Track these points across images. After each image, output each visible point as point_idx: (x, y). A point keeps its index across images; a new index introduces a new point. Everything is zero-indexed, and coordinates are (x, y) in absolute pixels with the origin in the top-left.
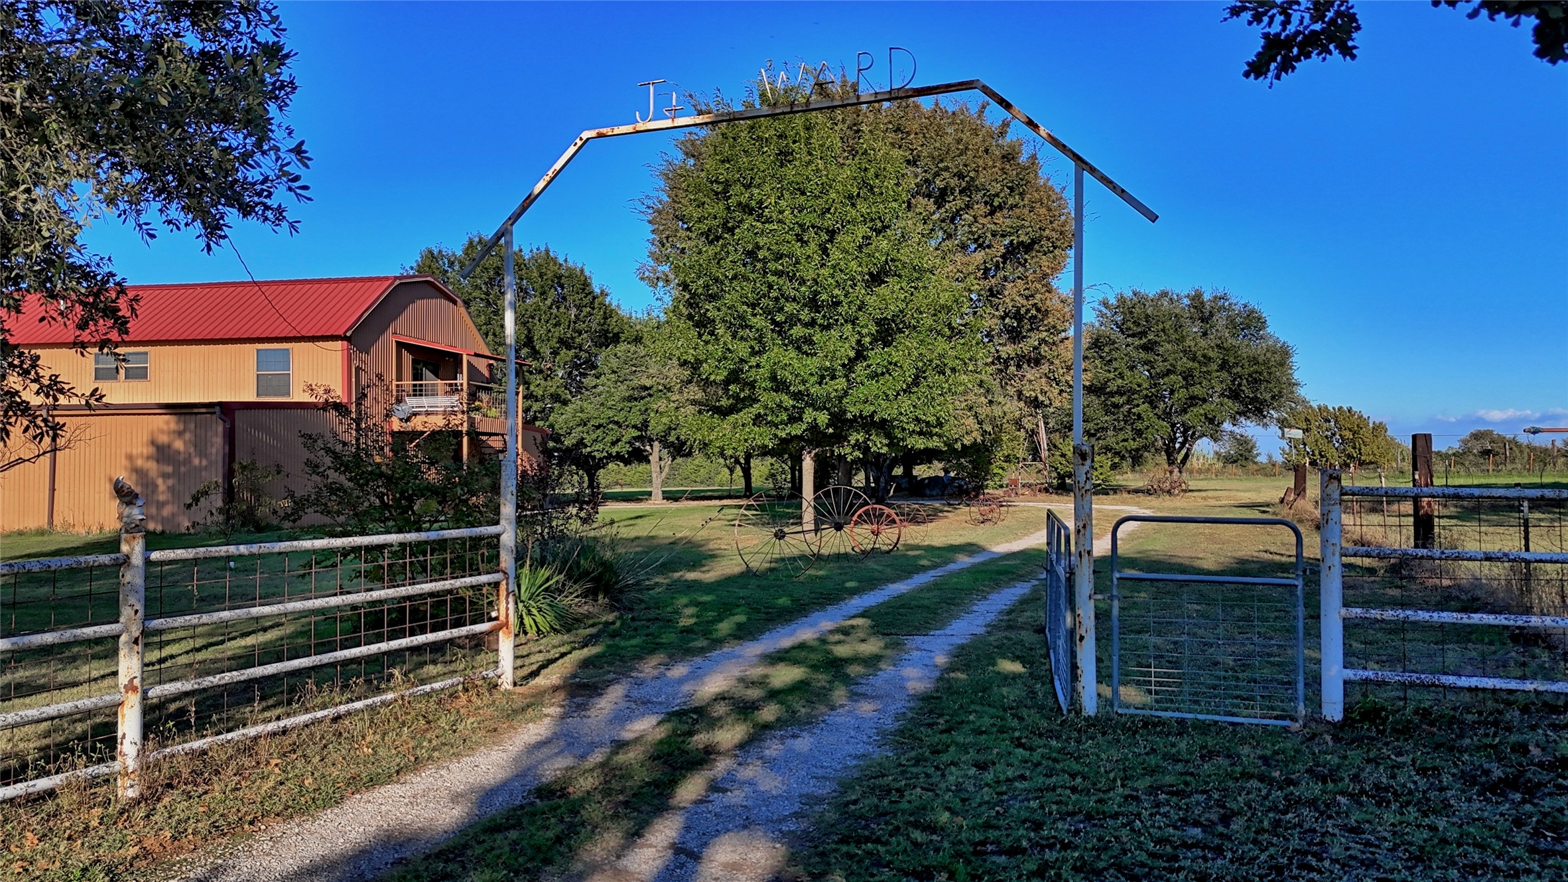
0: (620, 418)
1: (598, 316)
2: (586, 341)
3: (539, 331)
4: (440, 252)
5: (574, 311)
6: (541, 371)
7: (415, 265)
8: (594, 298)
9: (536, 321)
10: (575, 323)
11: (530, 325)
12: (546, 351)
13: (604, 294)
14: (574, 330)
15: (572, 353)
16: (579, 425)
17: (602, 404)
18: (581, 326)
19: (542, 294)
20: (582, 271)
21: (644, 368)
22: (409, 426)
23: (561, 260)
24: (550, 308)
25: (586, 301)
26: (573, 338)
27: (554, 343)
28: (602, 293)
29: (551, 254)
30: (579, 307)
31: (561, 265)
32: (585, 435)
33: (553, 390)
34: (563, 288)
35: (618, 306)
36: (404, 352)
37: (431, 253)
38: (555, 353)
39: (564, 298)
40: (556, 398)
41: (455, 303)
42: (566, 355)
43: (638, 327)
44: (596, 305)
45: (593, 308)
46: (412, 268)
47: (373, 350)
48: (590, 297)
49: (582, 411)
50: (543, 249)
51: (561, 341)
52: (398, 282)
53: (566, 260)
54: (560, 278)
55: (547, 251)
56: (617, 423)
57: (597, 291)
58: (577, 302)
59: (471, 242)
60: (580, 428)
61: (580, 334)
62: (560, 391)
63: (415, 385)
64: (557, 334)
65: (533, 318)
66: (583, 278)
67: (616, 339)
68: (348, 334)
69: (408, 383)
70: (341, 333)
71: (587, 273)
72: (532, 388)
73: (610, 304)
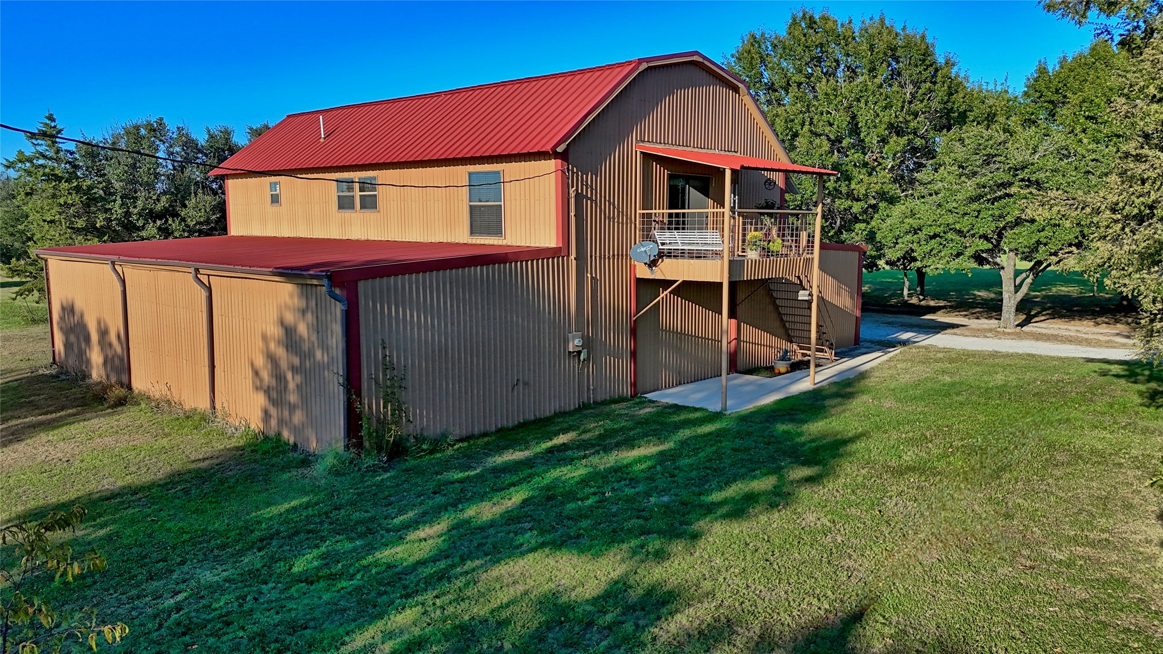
0: (964, 224)
1: (941, 92)
2: (922, 124)
3: (864, 117)
4: (763, 35)
5: (910, 89)
6: (865, 165)
7: (734, 52)
8: (937, 70)
9: (862, 105)
10: (910, 102)
11: (854, 109)
12: (872, 140)
13: (949, 63)
14: (909, 113)
15: (903, 140)
16: (907, 233)
17: (940, 205)
18: (917, 106)
19: (870, 71)
20: (923, 38)
21: (1002, 159)
22: (657, 274)
23: (898, 29)
24: (881, 86)
25: (926, 74)
26: (907, 122)
27: (882, 130)
28: (947, 63)
29: (887, 22)
30: (917, 84)
31: (897, 35)
32: (915, 246)
33: (878, 187)
34: (898, 62)
35: (966, 78)
36: (656, 167)
37: (753, 37)
38: (884, 141)
39: (899, 74)
40: (882, 196)
41: (736, 90)
42: (897, 143)
43: (990, 102)
44: (939, 79)
45: (935, 83)
46: (733, 56)
47: (605, 168)
48: (931, 69)
49: (913, 214)
50: (877, 18)
51: (891, 126)
52: (644, 66)
53: (904, 29)
54: (894, 49)
55: (882, 21)
56: (960, 232)
57: (941, 60)
58: (915, 77)
59: (794, 19)
60: (909, 237)
61: (916, 115)
62: (886, 188)
63: (670, 215)
64: (886, 119)
65: (858, 100)
66: (923, 47)
67: (962, 118)
68: (560, 149)
69: (661, 212)
70: (548, 148)
71: (929, 40)
72: (853, 186)
73: (957, 76)
